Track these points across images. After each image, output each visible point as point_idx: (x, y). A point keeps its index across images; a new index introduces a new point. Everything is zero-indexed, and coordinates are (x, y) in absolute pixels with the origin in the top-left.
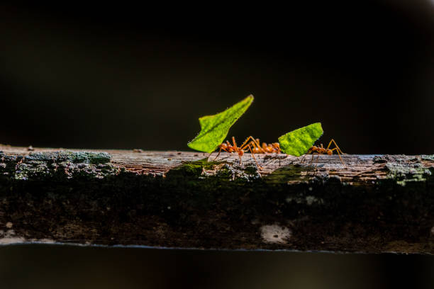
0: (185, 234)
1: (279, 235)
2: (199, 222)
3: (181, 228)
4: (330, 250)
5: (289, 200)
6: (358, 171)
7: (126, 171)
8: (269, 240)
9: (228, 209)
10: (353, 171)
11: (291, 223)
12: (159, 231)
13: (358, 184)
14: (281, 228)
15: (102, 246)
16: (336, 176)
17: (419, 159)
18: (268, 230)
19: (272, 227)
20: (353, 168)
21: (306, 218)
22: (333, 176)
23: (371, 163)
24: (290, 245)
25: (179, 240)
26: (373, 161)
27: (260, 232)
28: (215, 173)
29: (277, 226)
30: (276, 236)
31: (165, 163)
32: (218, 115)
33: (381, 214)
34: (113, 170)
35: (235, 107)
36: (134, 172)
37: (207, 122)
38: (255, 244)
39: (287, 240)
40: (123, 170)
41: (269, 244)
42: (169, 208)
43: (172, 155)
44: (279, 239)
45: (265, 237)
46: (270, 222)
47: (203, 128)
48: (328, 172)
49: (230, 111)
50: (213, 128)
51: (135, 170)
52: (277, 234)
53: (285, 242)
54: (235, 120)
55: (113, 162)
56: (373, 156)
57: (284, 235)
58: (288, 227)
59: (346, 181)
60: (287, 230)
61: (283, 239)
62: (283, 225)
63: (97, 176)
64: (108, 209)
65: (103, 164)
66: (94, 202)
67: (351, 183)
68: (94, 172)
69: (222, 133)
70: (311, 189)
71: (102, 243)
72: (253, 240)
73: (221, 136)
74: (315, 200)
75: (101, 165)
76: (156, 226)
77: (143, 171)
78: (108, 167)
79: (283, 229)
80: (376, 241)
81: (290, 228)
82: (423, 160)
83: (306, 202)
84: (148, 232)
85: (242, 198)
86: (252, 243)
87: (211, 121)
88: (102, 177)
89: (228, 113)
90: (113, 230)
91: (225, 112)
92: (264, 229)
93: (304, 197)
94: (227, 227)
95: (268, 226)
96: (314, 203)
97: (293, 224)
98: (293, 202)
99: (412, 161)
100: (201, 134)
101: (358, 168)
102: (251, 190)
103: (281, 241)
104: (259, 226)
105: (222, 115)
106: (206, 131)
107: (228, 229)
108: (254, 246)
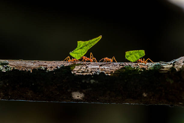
0: (40, 95)
1: (79, 96)
2: (46, 90)
3: (38, 93)
4: (101, 102)
5: (83, 81)
6: (113, 69)
7: (15, 68)
8: (75, 98)
9: (58, 85)
10: (110, 69)
11: (84, 91)
12: (29, 94)
13: (112, 75)
14: (80, 93)
15: (5, 100)
16: (104, 71)
17: (139, 64)
18: (75, 94)
19: (76, 93)
20: (111, 68)
21: (91, 89)
22: (102, 71)
23: (118, 66)
24: (84, 100)
25: (37, 98)
26: (120, 65)
27: (72, 95)
28: (53, 70)
29: (78, 92)
30: (78, 97)
31: (32, 66)
32: (86, 42)
33: (122, 87)
34: (10, 68)
35: (93, 40)
36: (19, 69)
37: (80, 44)
38: (70, 100)
39: (83, 98)
40: (14, 68)
41: (75, 100)
42: (33, 84)
43: (35, 62)
44: (79, 98)
45: (73, 97)
46: (76, 91)
47: (78, 46)
48: (100, 70)
49: (91, 41)
50: (82, 48)
51: (19, 68)
52: (78, 95)
53: (82, 99)
54: (92, 46)
55: (10, 65)
56: (120, 63)
57: (81, 96)
58: (83, 93)
59: (107, 73)
60: (82, 94)
61: (81, 98)
62: (81, 92)
63: (3, 71)
64: (7, 84)
65: (6, 65)
66: (2, 82)
67: (110, 75)
68: (2, 69)
69: (85, 51)
70: (93, 77)
71: (5, 99)
72: (69, 98)
73: (84, 52)
74: (95, 81)
75: (4, 66)
76: (28, 92)
77: (23, 69)
78: (8, 67)
79: (81, 93)
80: (120, 99)
81: (84, 93)
82: (140, 65)
83: (90, 82)
84: (25, 94)
85: (64, 80)
86: (68, 99)
87: (82, 44)
88: (5, 71)
89: (90, 42)
90: (10, 93)
91: (89, 41)
92: (73, 93)
93: (90, 80)
94: (58, 92)
95: (75, 92)
96: (94, 83)
97: (85, 92)
98: (85, 82)
99: (136, 65)
100: (76, 49)
101: (113, 68)
102: (68, 77)
103: (81, 99)
104: (71, 92)
105: (87, 42)
106: (79, 48)
107: (58, 93)
108: (69, 100)
